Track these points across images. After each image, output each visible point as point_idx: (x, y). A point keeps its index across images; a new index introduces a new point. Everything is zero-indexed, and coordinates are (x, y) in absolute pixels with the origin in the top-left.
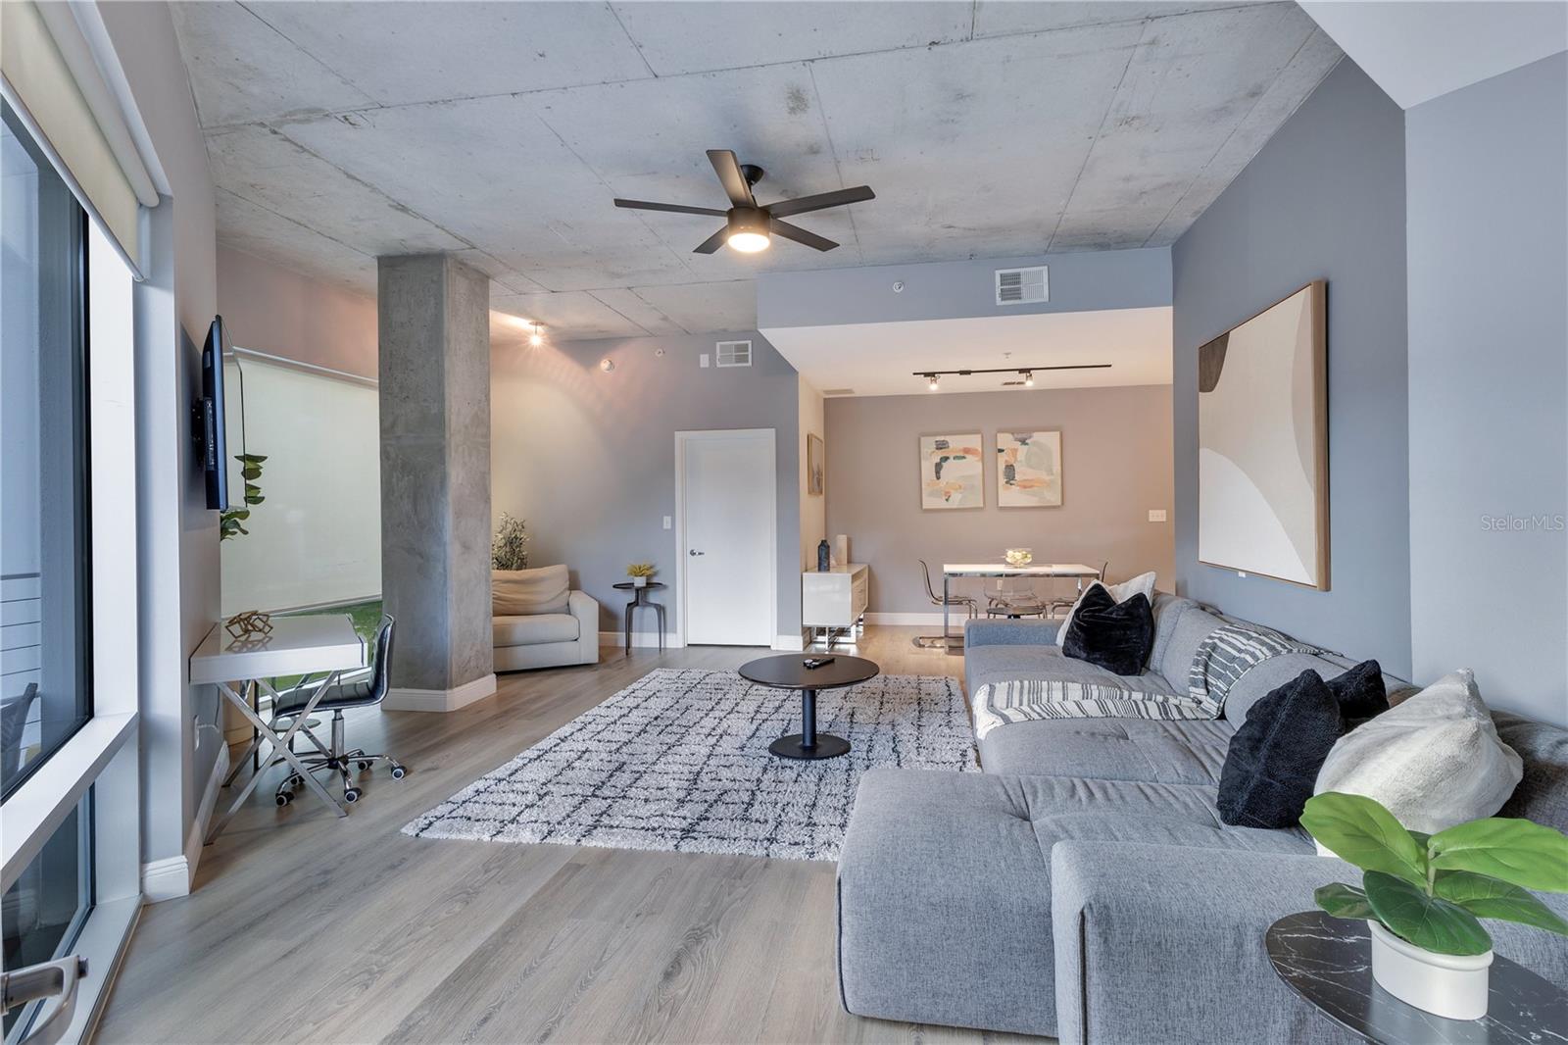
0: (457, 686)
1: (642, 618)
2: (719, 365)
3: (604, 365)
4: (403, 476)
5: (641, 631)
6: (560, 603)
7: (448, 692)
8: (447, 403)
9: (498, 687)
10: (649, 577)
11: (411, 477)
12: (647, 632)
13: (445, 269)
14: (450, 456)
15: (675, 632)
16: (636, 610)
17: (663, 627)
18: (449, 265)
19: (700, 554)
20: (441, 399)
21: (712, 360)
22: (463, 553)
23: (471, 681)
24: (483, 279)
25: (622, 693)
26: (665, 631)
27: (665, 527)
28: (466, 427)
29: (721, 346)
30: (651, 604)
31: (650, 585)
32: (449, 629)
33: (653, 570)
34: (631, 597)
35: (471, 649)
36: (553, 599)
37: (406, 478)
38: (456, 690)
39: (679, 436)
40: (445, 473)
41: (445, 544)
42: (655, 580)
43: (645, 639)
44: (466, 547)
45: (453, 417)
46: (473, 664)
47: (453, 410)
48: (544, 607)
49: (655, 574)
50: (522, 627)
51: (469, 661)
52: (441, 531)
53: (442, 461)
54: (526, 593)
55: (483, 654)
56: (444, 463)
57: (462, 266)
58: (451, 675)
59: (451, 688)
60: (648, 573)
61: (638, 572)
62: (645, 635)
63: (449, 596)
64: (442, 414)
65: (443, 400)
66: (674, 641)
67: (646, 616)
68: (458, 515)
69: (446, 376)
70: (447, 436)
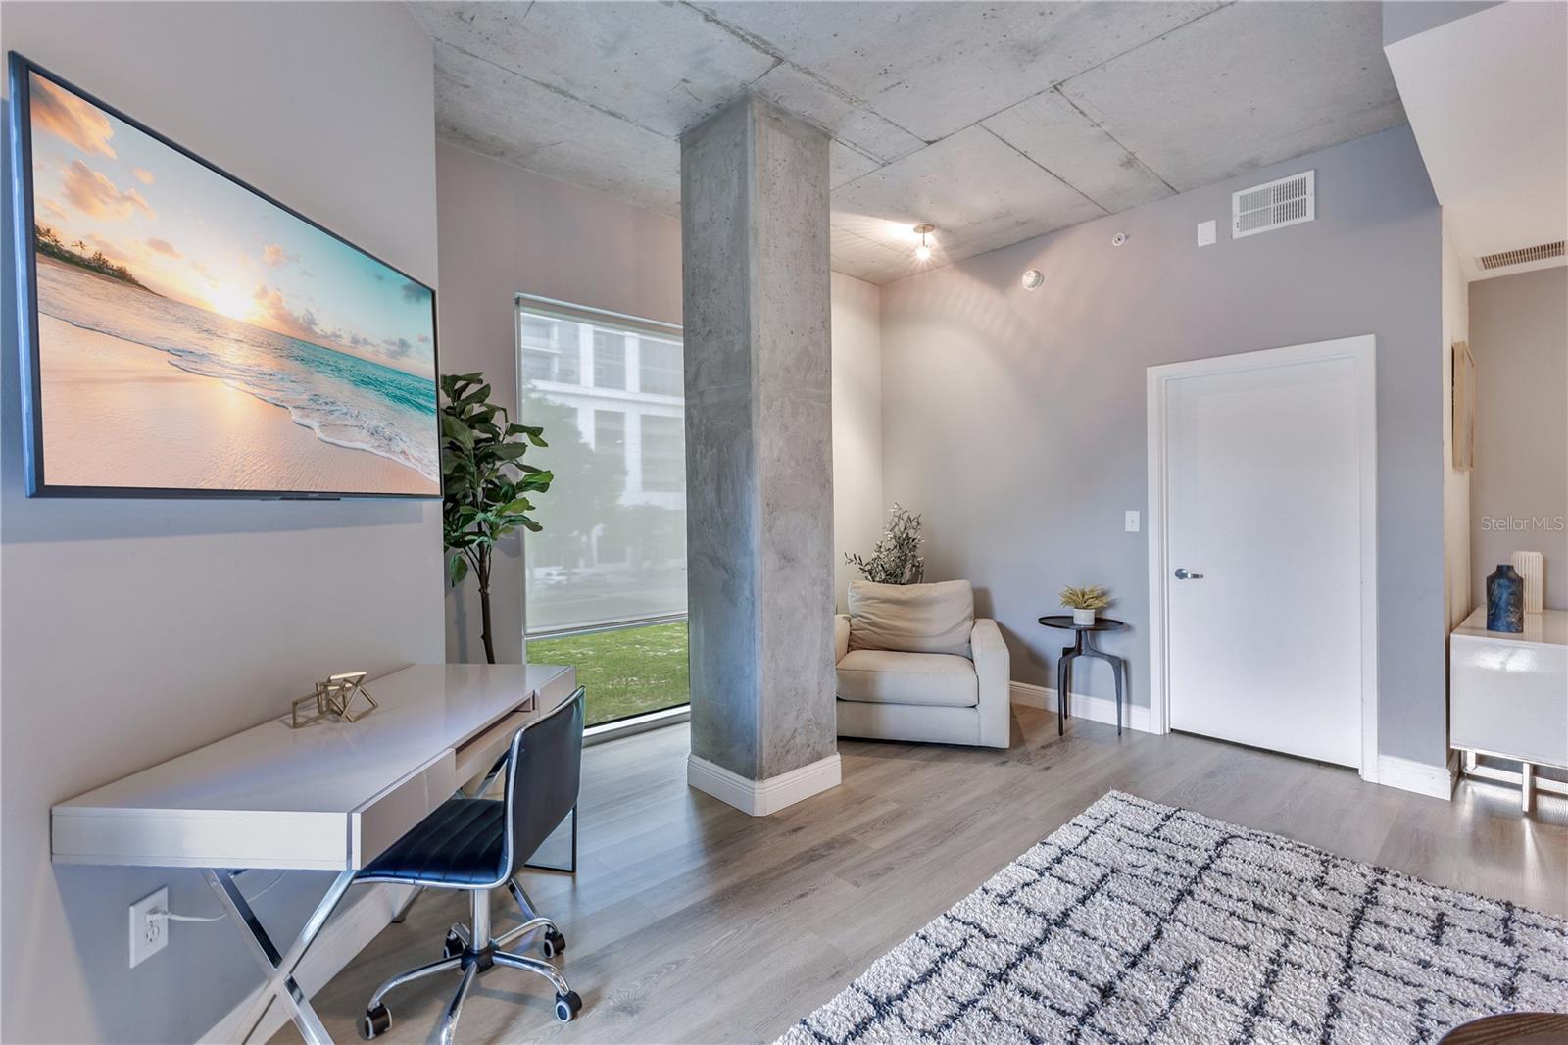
0: (771, 776)
1: (1088, 671)
2: (1237, 234)
3: (1028, 279)
4: (707, 451)
5: (1087, 693)
6: (956, 639)
7: (757, 785)
8: (753, 333)
9: (845, 774)
10: (1099, 610)
11: (715, 450)
12: (1096, 696)
13: (749, 120)
14: (759, 415)
15: (1147, 704)
16: (1078, 662)
17: (1123, 693)
18: (755, 111)
19: (1195, 577)
20: (746, 328)
21: (1223, 231)
22: (782, 568)
23: (797, 767)
24: (818, 137)
25: (1038, 856)
26: (1129, 702)
27: (1128, 529)
28: (787, 369)
29: (1243, 199)
30: (1102, 655)
31: (1101, 624)
32: (757, 686)
33: (1106, 599)
34: (1068, 638)
35: (797, 717)
36: (947, 632)
37: (710, 453)
38: (770, 783)
39: (1154, 374)
40: (751, 441)
41: (752, 554)
42: (1110, 615)
43: (1094, 707)
44: (787, 558)
45: (764, 355)
46: (800, 740)
47: (762, 342)
48: (932, 644)
49: (1111, 605)
50: (894, 674)
51: (793, 737)
52: (747, 532)
53: (748, 425)
54: (910, 620)
55: (818, 724)
56: (749, 427)
57: (779, 115)
58: (762, 759)
59: (761, 778)
60: (1098, 603)
61: (1080, 600)
62: (1094, 702)
63: (758, 634)
64: (747, 349)
65: (748, 328)
66: (1145, 721)
67: (1092, 671)
68: (773, 507)
69: (752, 288)
70: (754, 383)
